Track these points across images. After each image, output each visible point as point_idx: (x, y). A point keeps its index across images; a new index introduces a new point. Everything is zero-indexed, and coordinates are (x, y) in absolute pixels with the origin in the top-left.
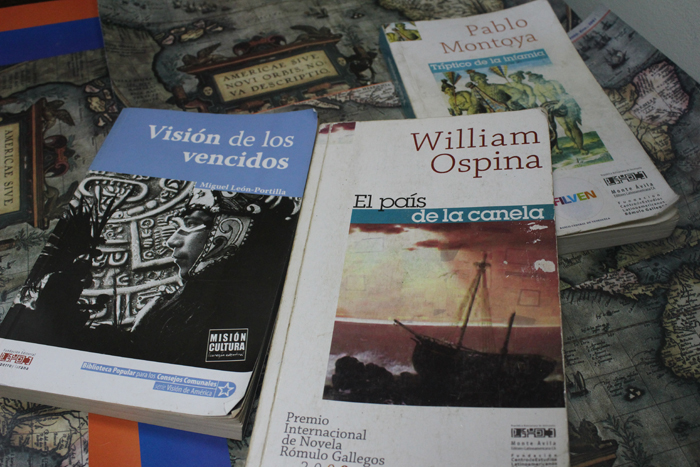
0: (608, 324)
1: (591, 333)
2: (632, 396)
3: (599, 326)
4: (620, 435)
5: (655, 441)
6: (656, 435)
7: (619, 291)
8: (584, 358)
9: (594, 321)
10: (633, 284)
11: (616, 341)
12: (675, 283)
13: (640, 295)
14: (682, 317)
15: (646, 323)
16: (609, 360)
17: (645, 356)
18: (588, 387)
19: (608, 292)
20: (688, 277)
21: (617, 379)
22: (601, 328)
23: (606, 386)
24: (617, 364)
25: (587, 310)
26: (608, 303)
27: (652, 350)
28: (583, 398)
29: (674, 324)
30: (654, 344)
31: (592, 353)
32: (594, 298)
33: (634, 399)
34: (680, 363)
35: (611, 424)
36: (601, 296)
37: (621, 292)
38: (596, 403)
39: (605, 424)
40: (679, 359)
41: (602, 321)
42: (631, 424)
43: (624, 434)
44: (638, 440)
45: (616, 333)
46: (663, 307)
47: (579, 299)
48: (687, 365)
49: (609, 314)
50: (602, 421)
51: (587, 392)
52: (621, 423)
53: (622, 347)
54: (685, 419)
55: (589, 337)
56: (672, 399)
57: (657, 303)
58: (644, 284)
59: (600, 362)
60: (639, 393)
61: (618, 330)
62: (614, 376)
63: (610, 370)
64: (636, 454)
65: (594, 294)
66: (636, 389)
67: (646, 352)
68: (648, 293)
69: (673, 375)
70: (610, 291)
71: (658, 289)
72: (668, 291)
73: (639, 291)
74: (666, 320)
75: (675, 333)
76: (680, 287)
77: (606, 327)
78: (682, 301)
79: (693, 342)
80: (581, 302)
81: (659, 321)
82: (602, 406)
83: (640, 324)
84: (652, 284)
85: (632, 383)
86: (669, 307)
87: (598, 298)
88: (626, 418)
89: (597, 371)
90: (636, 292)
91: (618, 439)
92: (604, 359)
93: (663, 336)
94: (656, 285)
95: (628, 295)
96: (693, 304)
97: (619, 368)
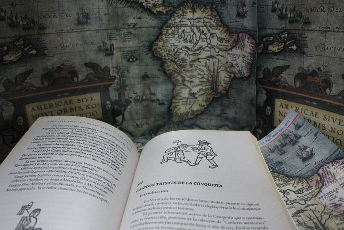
0: (136, 24)
1: (126, 26)
2: (131, 60)
3: (132, 24)
4: (119, 75)
5: (132, 80)
6: (133, 78)
7: (150, 7)
8: (118, 38)
9: (131, 21)
10: (159, 5)
11: (136, 33)
12: (180, 10)
13: (159, 12)
14: (173, 28)
15: (154, 27)
16: (129, 41)
17: (145, 43)
18: (114, 52)
19: (144, 6)
20: (188, 8)
21: (128, 51)
22: (132, 25)
23: (122, 53)
24: (132, 44)
25: (130, 14)
26: (141, 12)
27: (150, 41)
28: (110, 57)
29: (167, 30)
30: (152, 38)
31: (123, 36)
32: (136, 8)
33: (131, 61)
34: (159, 50)
35: (117, 70)
36: (140, 7)
37: (151, 8)
38: (114, 60)
39: (115, 69)
40: (160, 48)
41: (134, 21)
42: (125, 71)
43: (120, 75)
44: (124, 78)
45: (138, 29)
46: (168, 20)
47: (128, 7)
48: (163, 51)
49: (140, 18)
50: (114, 68)
51: (113, 54)
52: (121, 71)
53: (137, 37)
54: (148, 74)
55: (125, 28)
56: (148, 65)
57: (165, 18)
58: (165, 6)
59: (124, 41)
60: (134, 59)
61: (140, 27)
62: (127, 49)
63: (127, 46)
64: (122, 83)
65: (137, 6)
66: (134, 57)
67: (147, 41)
68: (164, 12)
69: (153, 55)
70: (146, 6)
71: (171, 10)
72: (174, 12)
73: (160, 9)
74: (164, 28)
75: (165, 35)
76: (181, 12)
77: (135, 24)
78: (178, 20)
79: (171, 42)
80: (129, 9)
81: (161, 28)
82: (117, 61)
83: (151, 27)
84: (168, 7)
85: (134, 54)
86: (170, 21)
87: (138, 8)
88: (124, 68)
89: (121, 45)
90: (158, 10)
91: (117, 76)
92: (127, 40)
93: (159, 36)
94: (170, 8)
95: (153, 10)
96: (182, 23)
97: (132, 46)
